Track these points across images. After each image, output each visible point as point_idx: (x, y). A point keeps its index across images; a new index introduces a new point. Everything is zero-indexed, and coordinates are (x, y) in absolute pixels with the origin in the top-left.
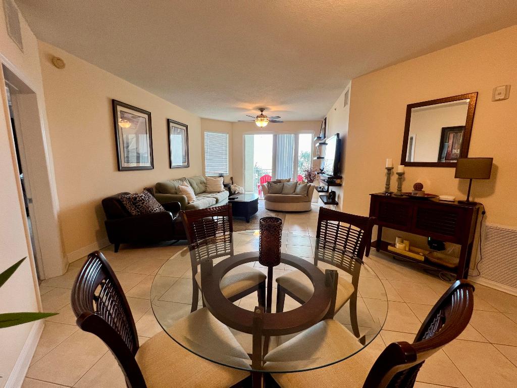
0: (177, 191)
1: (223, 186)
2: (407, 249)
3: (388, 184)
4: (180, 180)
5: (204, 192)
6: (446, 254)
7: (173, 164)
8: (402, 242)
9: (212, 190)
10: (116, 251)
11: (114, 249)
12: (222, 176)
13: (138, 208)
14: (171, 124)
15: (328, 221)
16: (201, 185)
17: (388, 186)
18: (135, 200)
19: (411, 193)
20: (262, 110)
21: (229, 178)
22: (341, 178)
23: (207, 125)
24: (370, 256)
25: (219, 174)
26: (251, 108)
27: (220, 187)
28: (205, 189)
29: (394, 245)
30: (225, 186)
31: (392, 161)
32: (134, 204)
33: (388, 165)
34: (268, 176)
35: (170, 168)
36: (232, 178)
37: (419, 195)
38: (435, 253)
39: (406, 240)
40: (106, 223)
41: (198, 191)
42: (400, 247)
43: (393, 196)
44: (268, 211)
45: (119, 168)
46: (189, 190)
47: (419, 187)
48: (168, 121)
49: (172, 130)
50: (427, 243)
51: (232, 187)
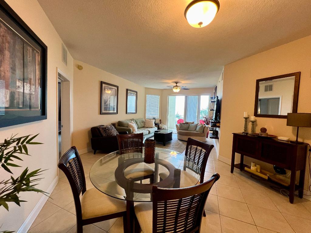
0: (128, 126)
1: (154, 124)
2: (259, 171)
3: (246, 127)
4: (131, 120)
5: (144, 127)
6: (286, 177)
7: (128, 111)
8: (256, 166)
9: (148, 126)
10: (95, 154)
11: (93, 153)
12: (155, 119)
13: (106, 133)
14: (129, 91)
15: (192, 146)
16: (142, 124)
17: (245, 129)
18: (105, 129)
19: (259, 134)
20: (177, 83)
21: (159, 120)
22: (219, 122)
23: (148, 91)
24: (234, 173)
25: (153, 118)
26: (170, 82)
27: (153, 125)
28: (144, 125)
29: (250, 168)
30: (156, 124)
31: (248, 113)
32: (105, 131)
33: (245, 115)
34: (182, 120)
35: (126, 113)
36: (160, 120)
37: (264, 135)
38: (278, 175)
39: (258, 165)
40: (92, 139)
41: (140, 126)
42: (253, 168)
43: (249, 135)
44: (179, 140)
45: (101, 113)
46: (134, 125)
47: (264, 130)
48: (127, 90)
49: (129, 94)
50: (273, 168)
51: (160, 125)
